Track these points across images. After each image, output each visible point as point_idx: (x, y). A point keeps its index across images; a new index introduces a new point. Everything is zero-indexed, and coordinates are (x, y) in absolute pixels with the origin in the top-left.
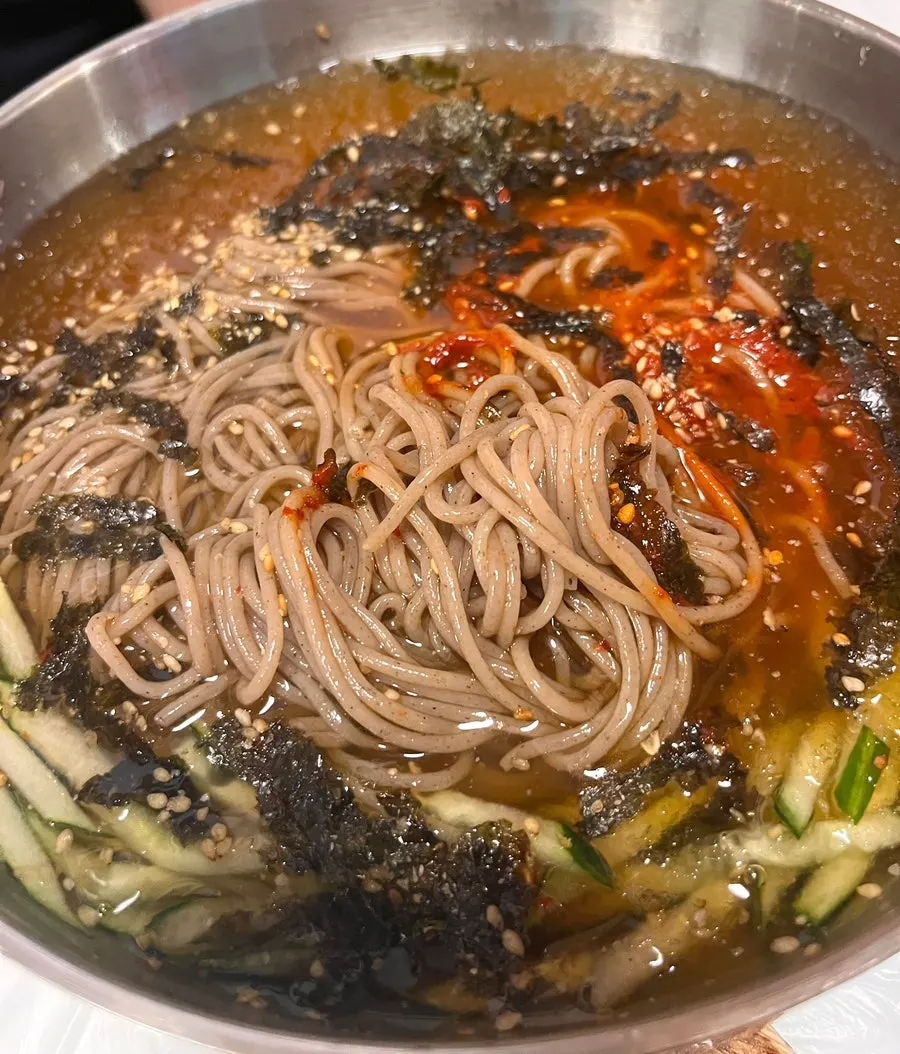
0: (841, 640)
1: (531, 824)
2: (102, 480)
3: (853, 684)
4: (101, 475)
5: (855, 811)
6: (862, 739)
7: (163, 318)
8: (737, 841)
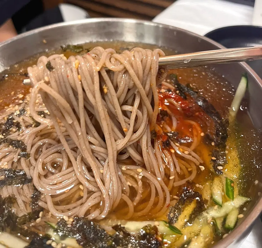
0: (214, 158)
1: (156, 223)
2: (6, 163)
3: (220, 168)
4: (6, 162)
5: (232, 197)
6: (227, 180)
7: (15, 117)
8: (207, 213)
